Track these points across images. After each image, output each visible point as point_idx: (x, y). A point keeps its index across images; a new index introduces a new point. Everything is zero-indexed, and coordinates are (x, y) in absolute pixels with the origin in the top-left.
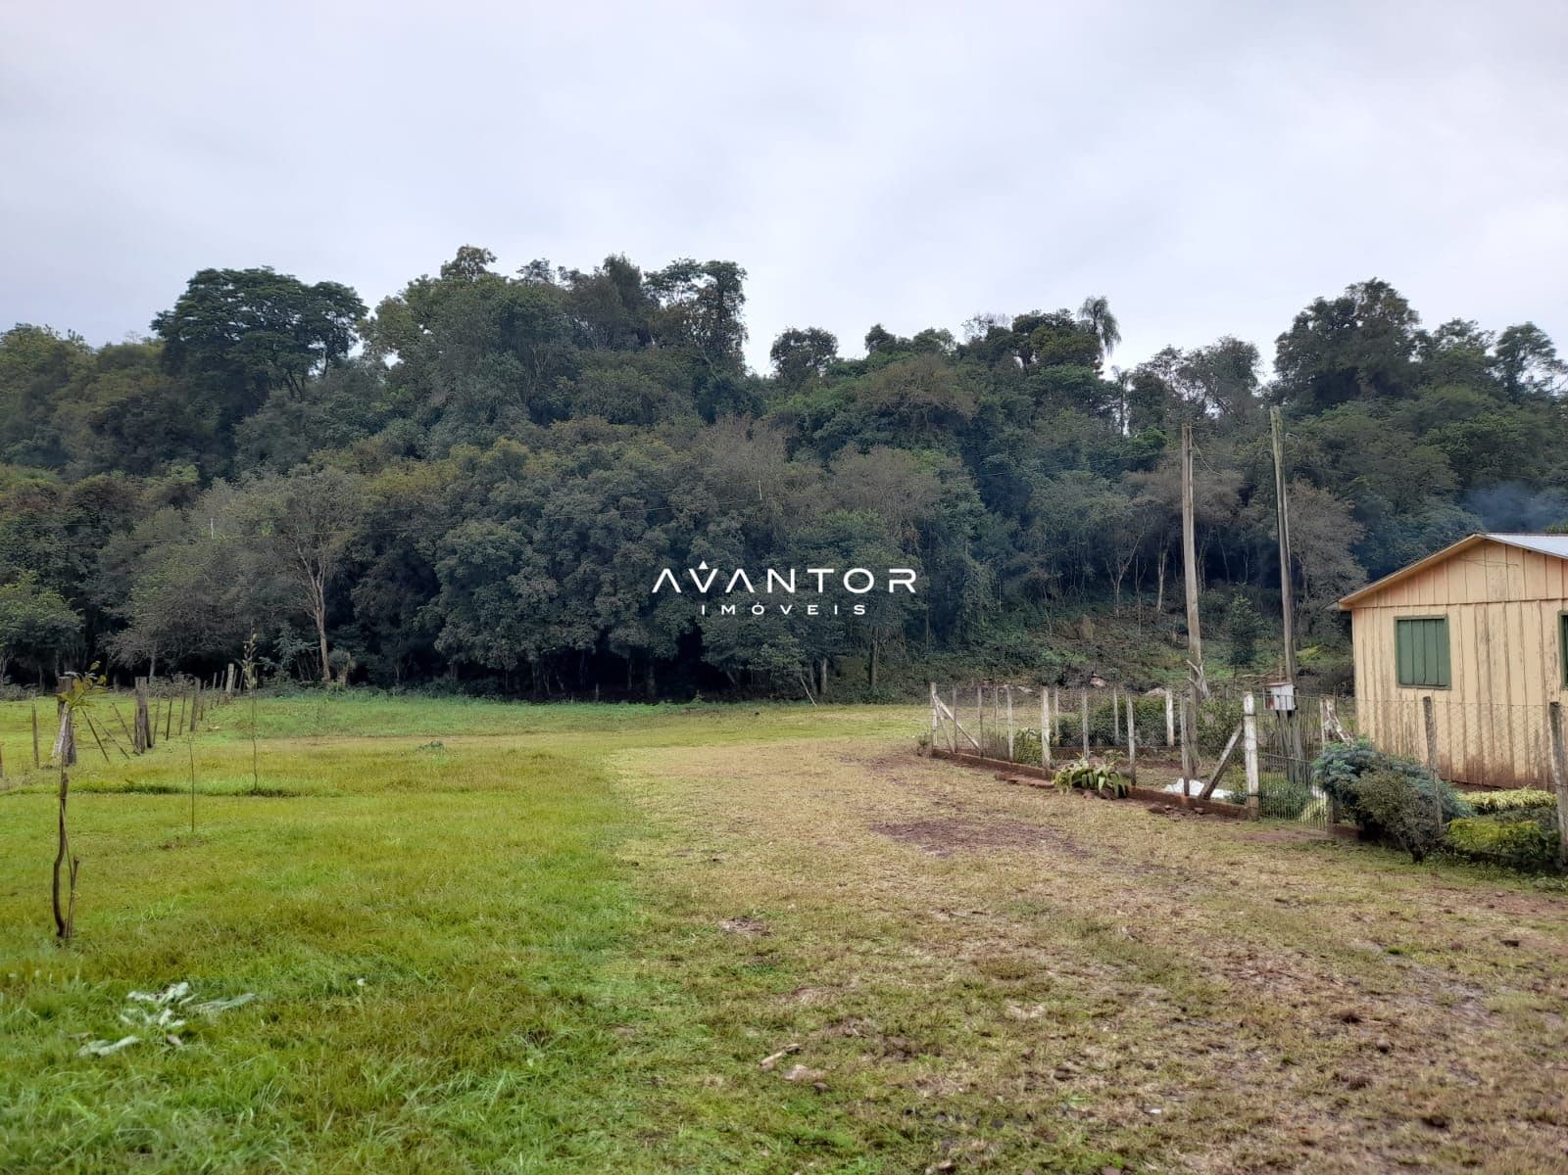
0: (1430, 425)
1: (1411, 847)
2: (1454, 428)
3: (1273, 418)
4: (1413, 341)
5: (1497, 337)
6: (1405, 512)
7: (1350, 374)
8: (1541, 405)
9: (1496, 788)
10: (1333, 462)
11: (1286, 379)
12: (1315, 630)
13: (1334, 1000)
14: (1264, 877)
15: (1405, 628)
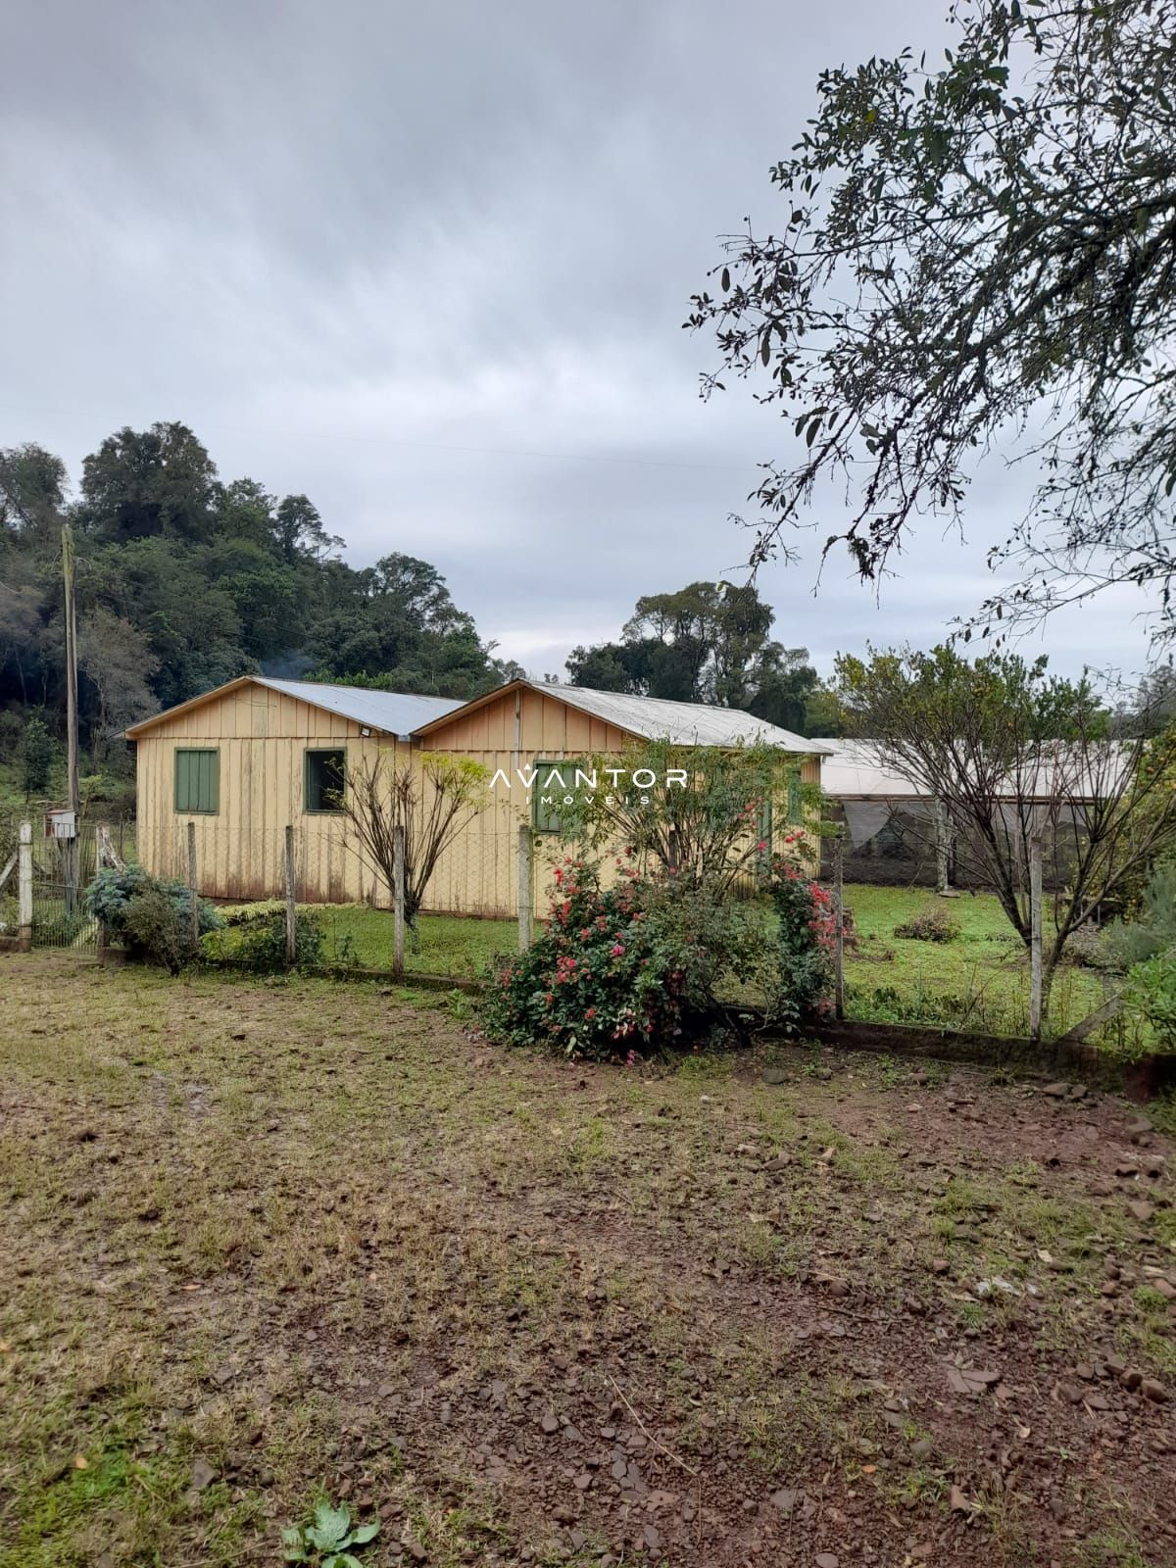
0: (222, 572)
1: (170, 961)
2: (241, 578)
3: (64, 540)
4: (210, 491)
5: (279, 502)
6: (197, 649)
7: (154, 510)
8: (309, 569)
9: (249, 900)
10: (135, 593)
11: (92, 503)
12: (110, 756)
13: (73, 1122)
14: (25, 1009)
15: (183, 757)
